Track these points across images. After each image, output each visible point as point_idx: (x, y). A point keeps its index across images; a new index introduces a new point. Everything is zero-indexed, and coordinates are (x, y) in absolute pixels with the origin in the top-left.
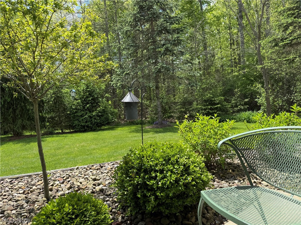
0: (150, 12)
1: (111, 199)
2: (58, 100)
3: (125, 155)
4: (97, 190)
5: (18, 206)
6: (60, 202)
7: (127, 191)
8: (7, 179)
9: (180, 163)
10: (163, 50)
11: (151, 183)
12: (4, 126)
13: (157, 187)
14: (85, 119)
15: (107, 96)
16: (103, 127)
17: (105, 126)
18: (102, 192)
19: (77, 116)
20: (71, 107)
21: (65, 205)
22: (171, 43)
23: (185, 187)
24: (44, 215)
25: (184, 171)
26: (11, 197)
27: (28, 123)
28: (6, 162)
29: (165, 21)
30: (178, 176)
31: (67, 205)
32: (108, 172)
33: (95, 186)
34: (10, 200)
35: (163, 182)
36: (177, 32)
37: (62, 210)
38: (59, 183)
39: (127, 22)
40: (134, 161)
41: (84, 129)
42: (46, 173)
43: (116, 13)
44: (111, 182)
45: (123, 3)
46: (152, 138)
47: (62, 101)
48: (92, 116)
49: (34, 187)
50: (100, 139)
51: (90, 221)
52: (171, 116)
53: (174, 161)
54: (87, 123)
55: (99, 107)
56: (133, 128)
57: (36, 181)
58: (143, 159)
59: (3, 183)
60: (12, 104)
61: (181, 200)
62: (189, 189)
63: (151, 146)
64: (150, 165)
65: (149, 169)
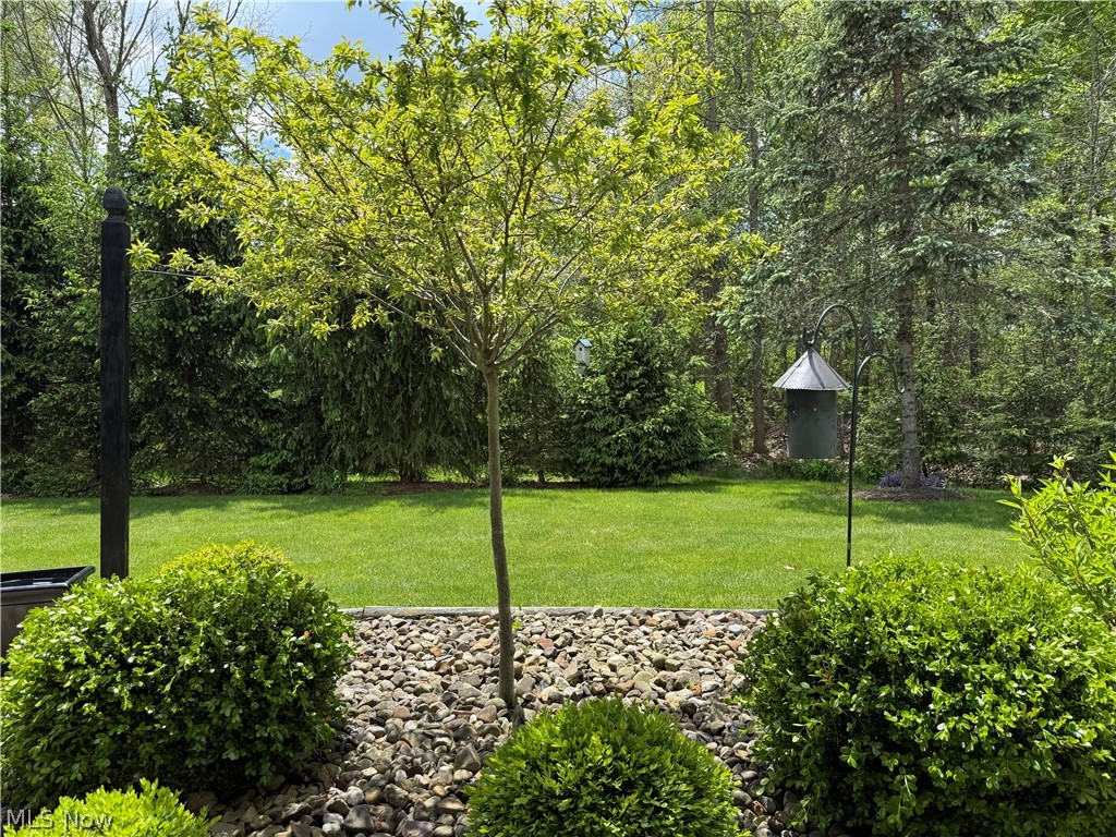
0: (893, 37)
1: (725, 750)
2: (536, 374)
3: (791, 594)
4: (674, 706)
5: (421, 710)
6: (572, 726)
7: (803, 732)
8: (389, 617)
9: (1040, 662)
10: (941, 179)
11: (905, 722)
12: (377, 447)
13: (931, 742)
14: (616, 442)
15: (695, 365)
16: (677, 478)
17: (682, 474)
18: (691, 717)
19: (593, 430)
20: (575, 398)
21: (589, 738)
22: (981, 152)
23: (1060, 767)
24: (524, 757)
25: (1058, 695)
26: (401, 675)
27: (444, 442)
28: (384, 561)
29: (956, 63)
30: (1031, 714)
31: (595, 739)
32: (707, 647)
33: (664, 688)
34: (400, 685)
35: (960, 726)
36: (1011, 103)
37: (580, 753)
38: (543, 655)
39: (795, 83)
40: (830, 621)
41: (612, 479)
42: (509, 613)
43: (748, 56)
44: (721, 685)
45: (777, 13)
46: (876, 538)
47: (546, 378)
48: (639, 432)
49: (467, 656)
50: (668, 519)
51: (671, 813)
52: (960, 457)
53: (1009, 649)
54: (621, 457)
55: (666, 401)
56: (791, 491)
57: (473, 636)
58: (867, 619)
59: (377, 627)
60: (401, 380)
61: (1038, 817)
62: (1080, 775)
63: (899, 571)
64: (902, 650)
65: (893, 663)
